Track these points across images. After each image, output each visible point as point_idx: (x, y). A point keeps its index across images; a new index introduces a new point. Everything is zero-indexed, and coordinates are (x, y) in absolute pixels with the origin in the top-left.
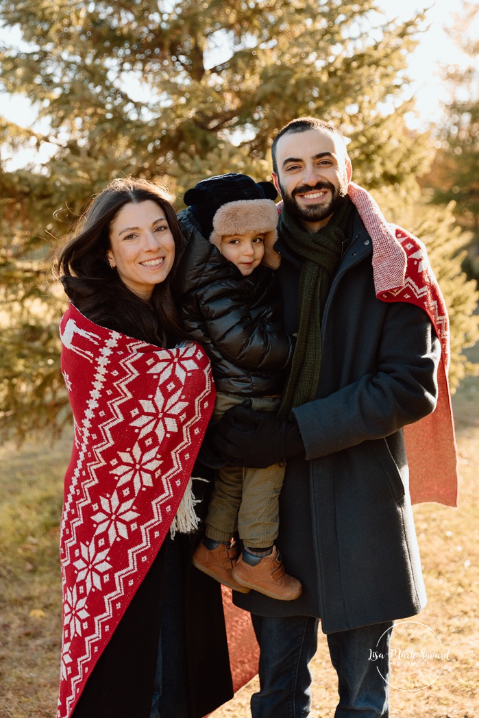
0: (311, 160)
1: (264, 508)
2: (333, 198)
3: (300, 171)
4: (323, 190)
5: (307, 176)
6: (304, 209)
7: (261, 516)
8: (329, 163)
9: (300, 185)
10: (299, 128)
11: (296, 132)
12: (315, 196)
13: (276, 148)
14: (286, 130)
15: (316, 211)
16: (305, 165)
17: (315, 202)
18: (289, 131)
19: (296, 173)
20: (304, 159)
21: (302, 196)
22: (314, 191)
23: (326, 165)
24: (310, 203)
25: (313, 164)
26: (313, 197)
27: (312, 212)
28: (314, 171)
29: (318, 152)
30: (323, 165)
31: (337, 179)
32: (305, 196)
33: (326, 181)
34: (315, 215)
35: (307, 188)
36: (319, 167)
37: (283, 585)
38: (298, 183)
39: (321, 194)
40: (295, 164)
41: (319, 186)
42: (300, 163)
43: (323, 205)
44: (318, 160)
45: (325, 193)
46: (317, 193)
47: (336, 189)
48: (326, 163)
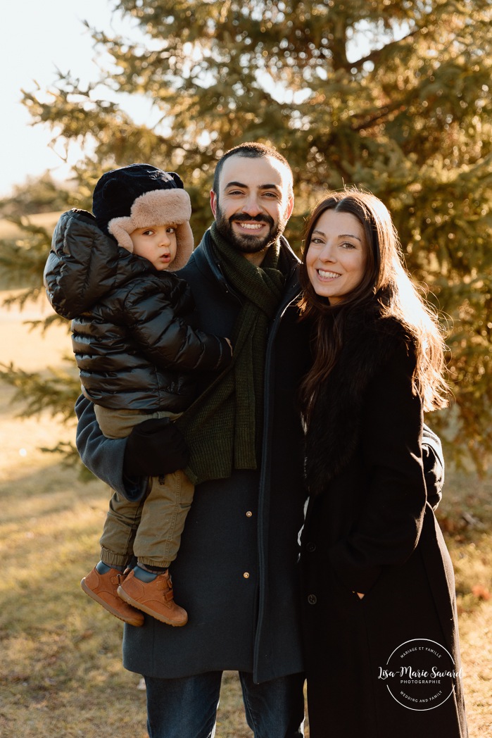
0: (257, 189)
1: (170, 524)
2: (270, 233)
3: (242, 197)
4: (262, 222)
5: (250, 204)
6: (238, 237)
7: (166, 532)
8: (274, 196)
9: (240, 212)
10: (251, 153)
11: (247, 156)
12: (253, 226)
13: (221, 167)
14: (237, 151)
15: (250, 243)
16: (249, 193)
17: (251, 233)
18: (240, 153)
19: (239, 198)
20: (249, 186)
21: (238, 224)
22: (252, 221)
23: (270, 198)
24: (246, 233)
25: (258, 193)
26: (251, 227)
27: (246, 242)
28: (257, 201)
29: (266, 183)
30: (267, 197)
31: (277, 214)
32: (243, 225)
33: (267, 215)
34: (249, 246)
35: (246, 217)
36: (262, 198)
37: (173, 608)
38: (238, 210)
39: (259, 226)
40: (238, 189)
41: (259, 217)
42: (244, 189)
43: (258, 237)
44: (263, 191)
45: (263, 225)
46: (255, 224)
47: (275, 225)
48: (271, 195)
